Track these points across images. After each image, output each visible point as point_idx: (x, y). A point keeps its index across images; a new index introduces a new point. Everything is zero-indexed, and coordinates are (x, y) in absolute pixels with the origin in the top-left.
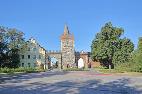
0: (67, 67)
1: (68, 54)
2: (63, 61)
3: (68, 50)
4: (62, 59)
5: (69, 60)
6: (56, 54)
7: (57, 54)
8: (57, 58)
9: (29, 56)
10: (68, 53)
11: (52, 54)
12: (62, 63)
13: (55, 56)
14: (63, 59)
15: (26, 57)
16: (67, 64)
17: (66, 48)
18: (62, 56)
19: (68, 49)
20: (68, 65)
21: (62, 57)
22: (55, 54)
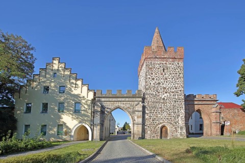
0: (159, 134)
1: (164, 99)
2: (147, 117)
3: (164, 88)
4: (144, 113)
5: (165, 113)
6: (127, 99)
7: (130, 99)
8: (131, 110)
9: (45, 106)
10: (166, 95)
11: (114, 99)
12: (143, 124)
13: (122, 105)
14: (147, 112)
15: (37, 108)
16: (160, 126)
17: (159, 83)
18: (146, 104)
19: (164, 86)
20: (164, 129)
21: (144, 107)
22: (123, 99)
